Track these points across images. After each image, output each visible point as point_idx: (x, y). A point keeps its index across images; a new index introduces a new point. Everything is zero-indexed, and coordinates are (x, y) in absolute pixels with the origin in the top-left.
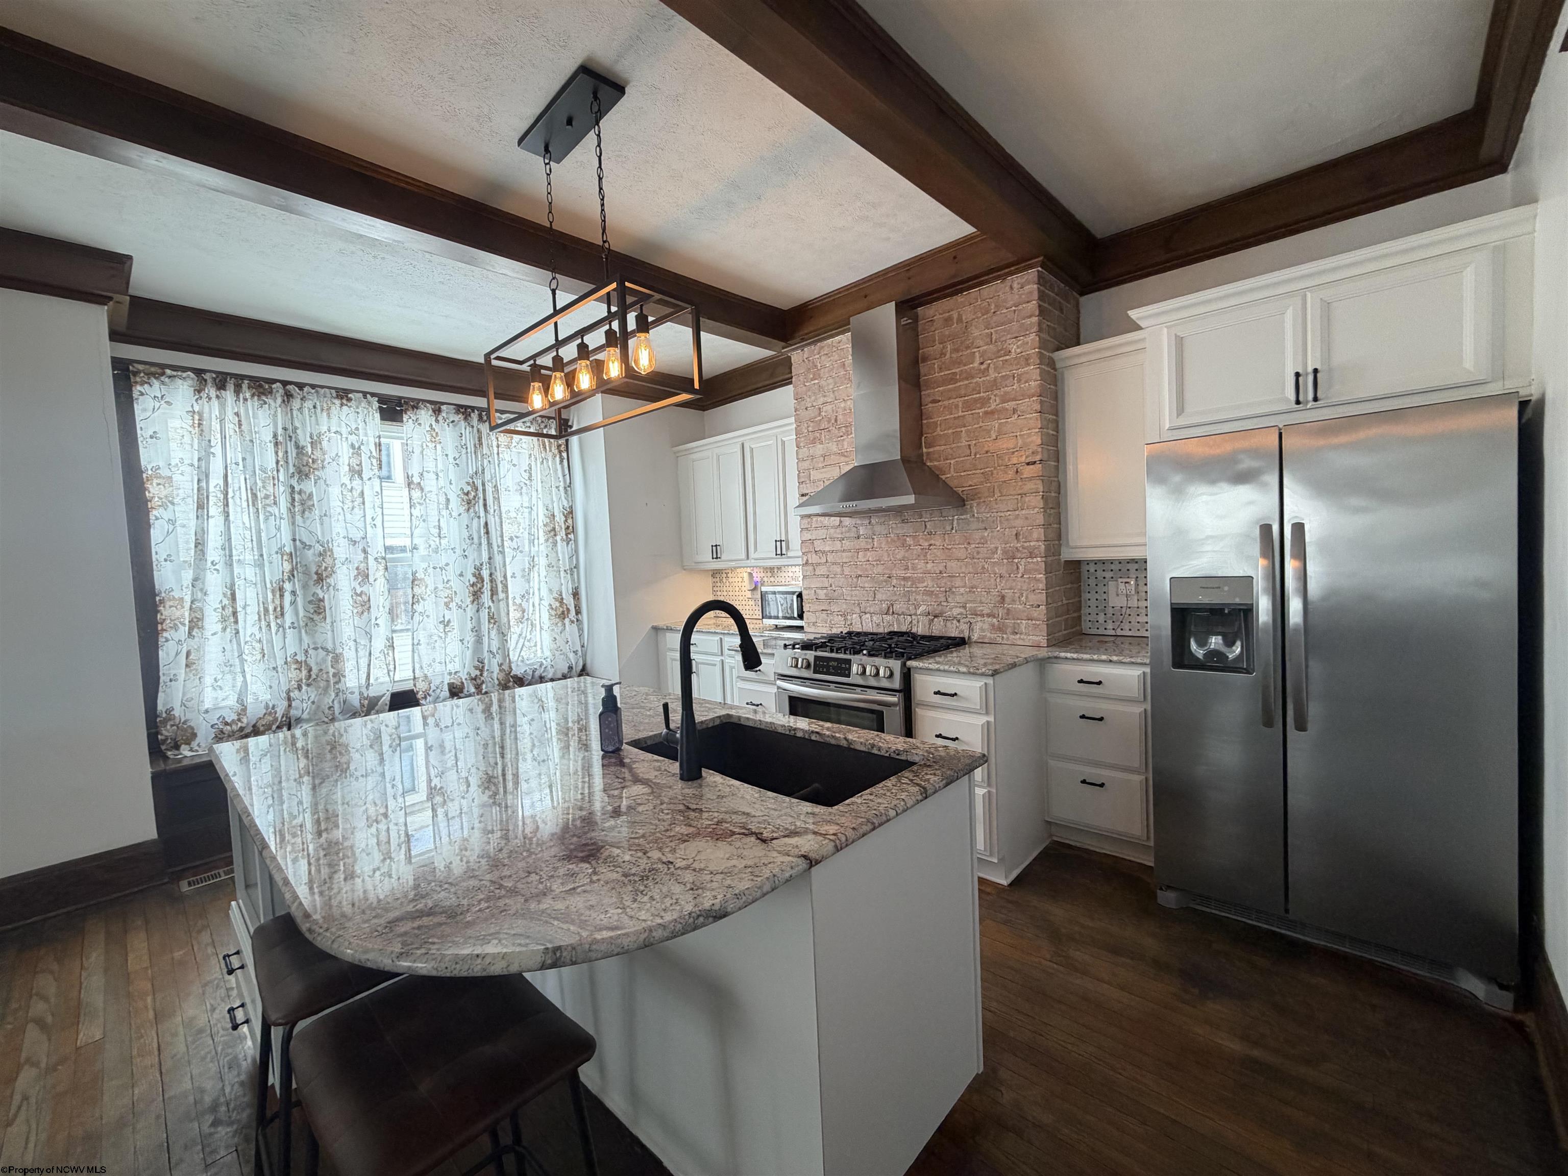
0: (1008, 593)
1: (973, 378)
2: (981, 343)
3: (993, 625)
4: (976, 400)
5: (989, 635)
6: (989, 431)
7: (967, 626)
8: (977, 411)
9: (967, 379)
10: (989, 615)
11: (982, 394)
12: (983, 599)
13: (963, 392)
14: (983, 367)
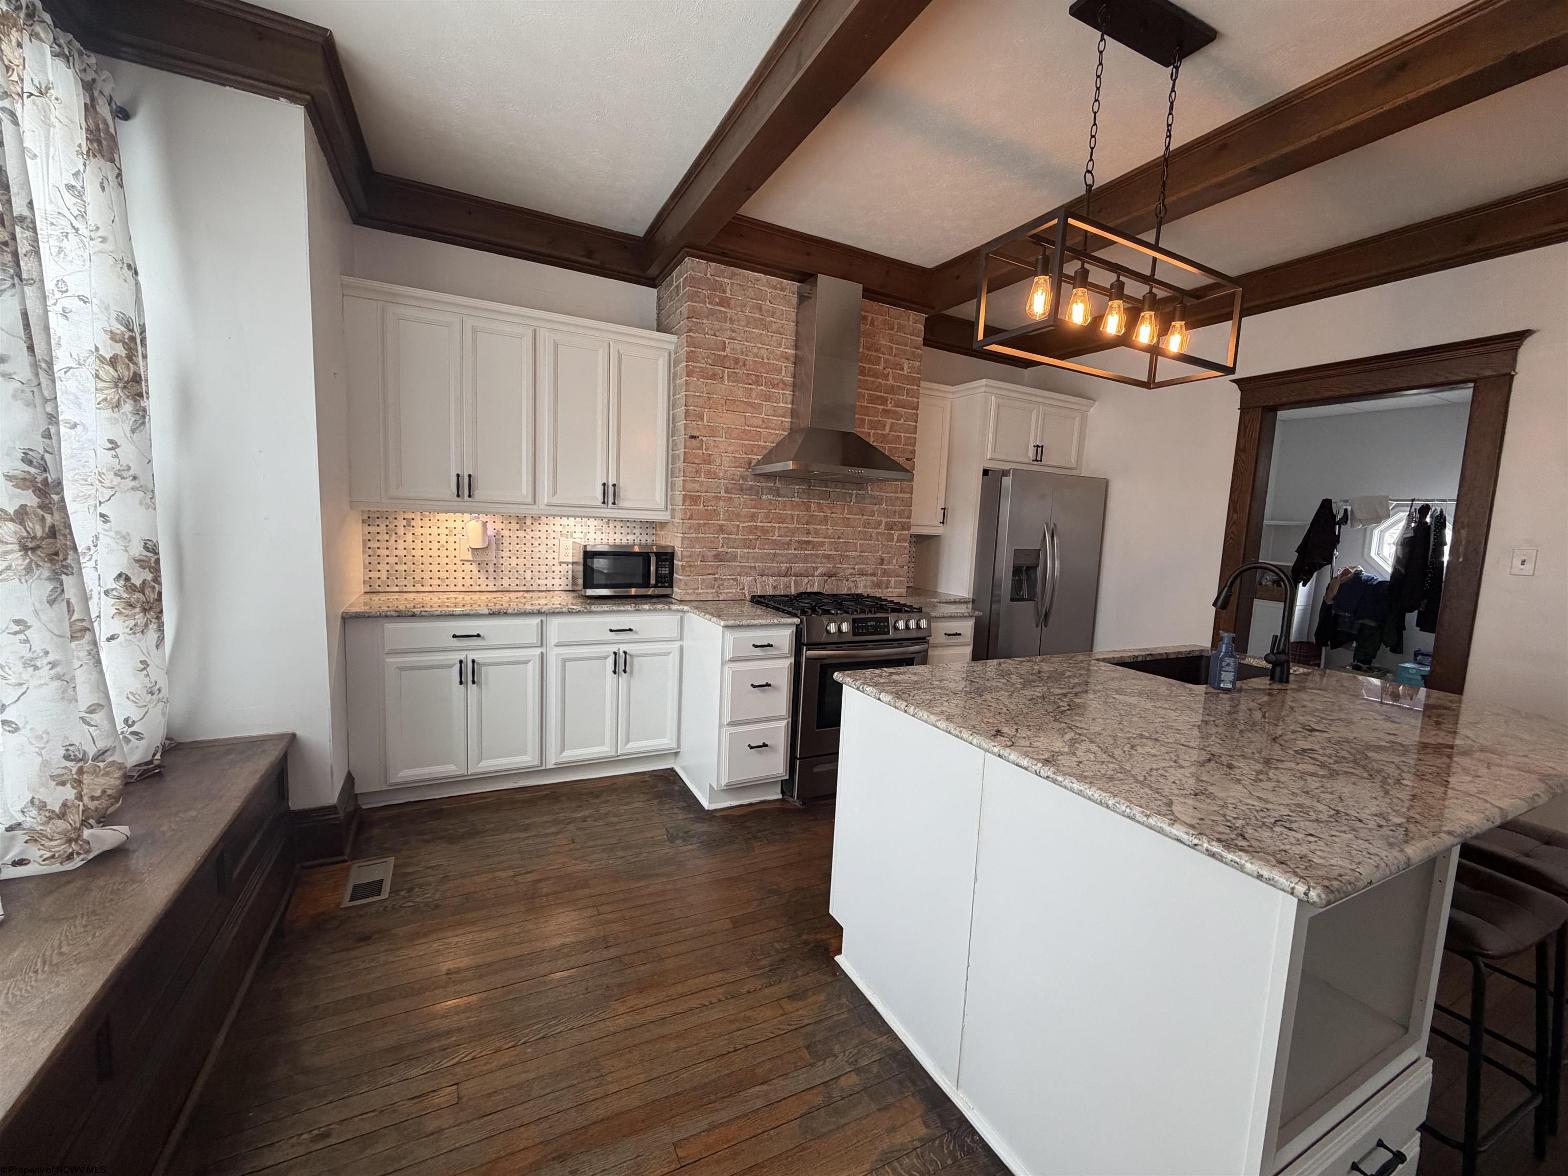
0: (886, 557)
1: (878, 378)
2: (886, 352)
3: (873, 582)
4: (877, 397)
7: (854, 584)
9: (873, 377)
11: (882, 394)
13: (870, 386)
14: (885, 372)
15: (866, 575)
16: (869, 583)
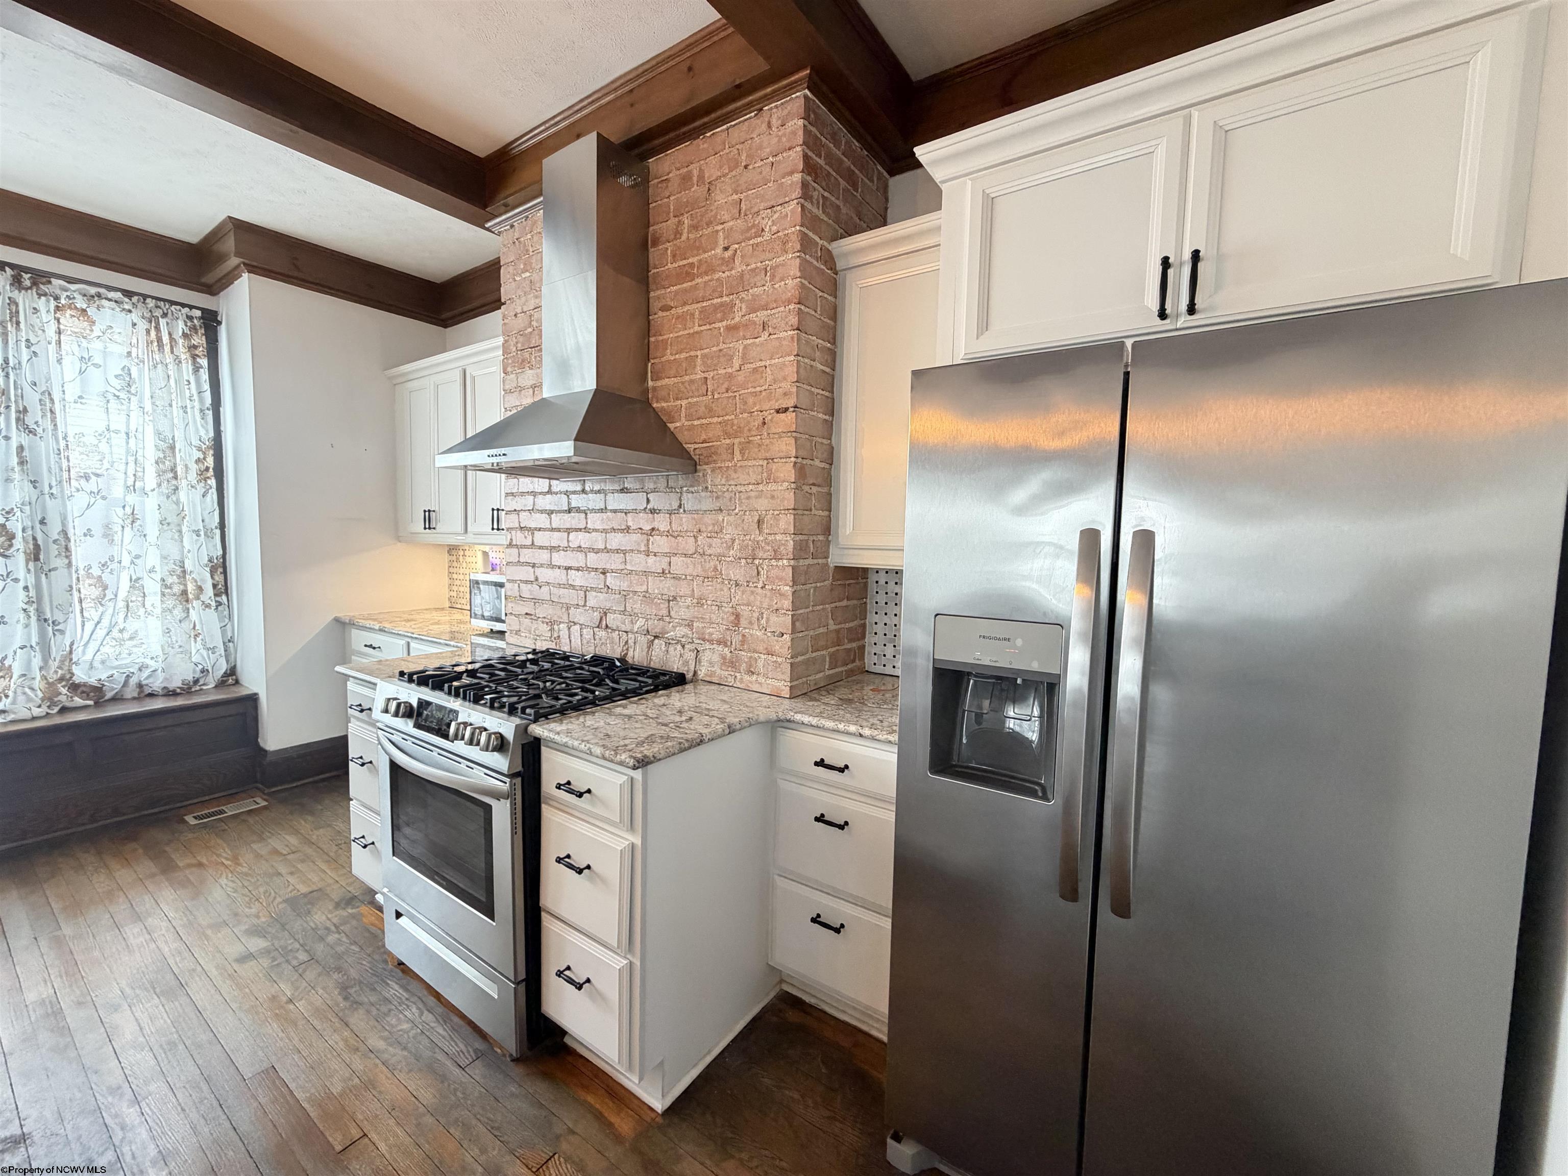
0: (744, 611)
1: (714, 271)
2: (726, 217)
3: (724, 658)
4: (716, 308)
5: (719, 671)
6: (731, 358)
7: (693, 655)
8: (717, 325)
9: (706, 273)
10: (719, 642)
11: (725, 299)
12: (714, 617)
13: (700, 293)
14: (728, 254)
15: (711, 641)
16: (716, 658)
